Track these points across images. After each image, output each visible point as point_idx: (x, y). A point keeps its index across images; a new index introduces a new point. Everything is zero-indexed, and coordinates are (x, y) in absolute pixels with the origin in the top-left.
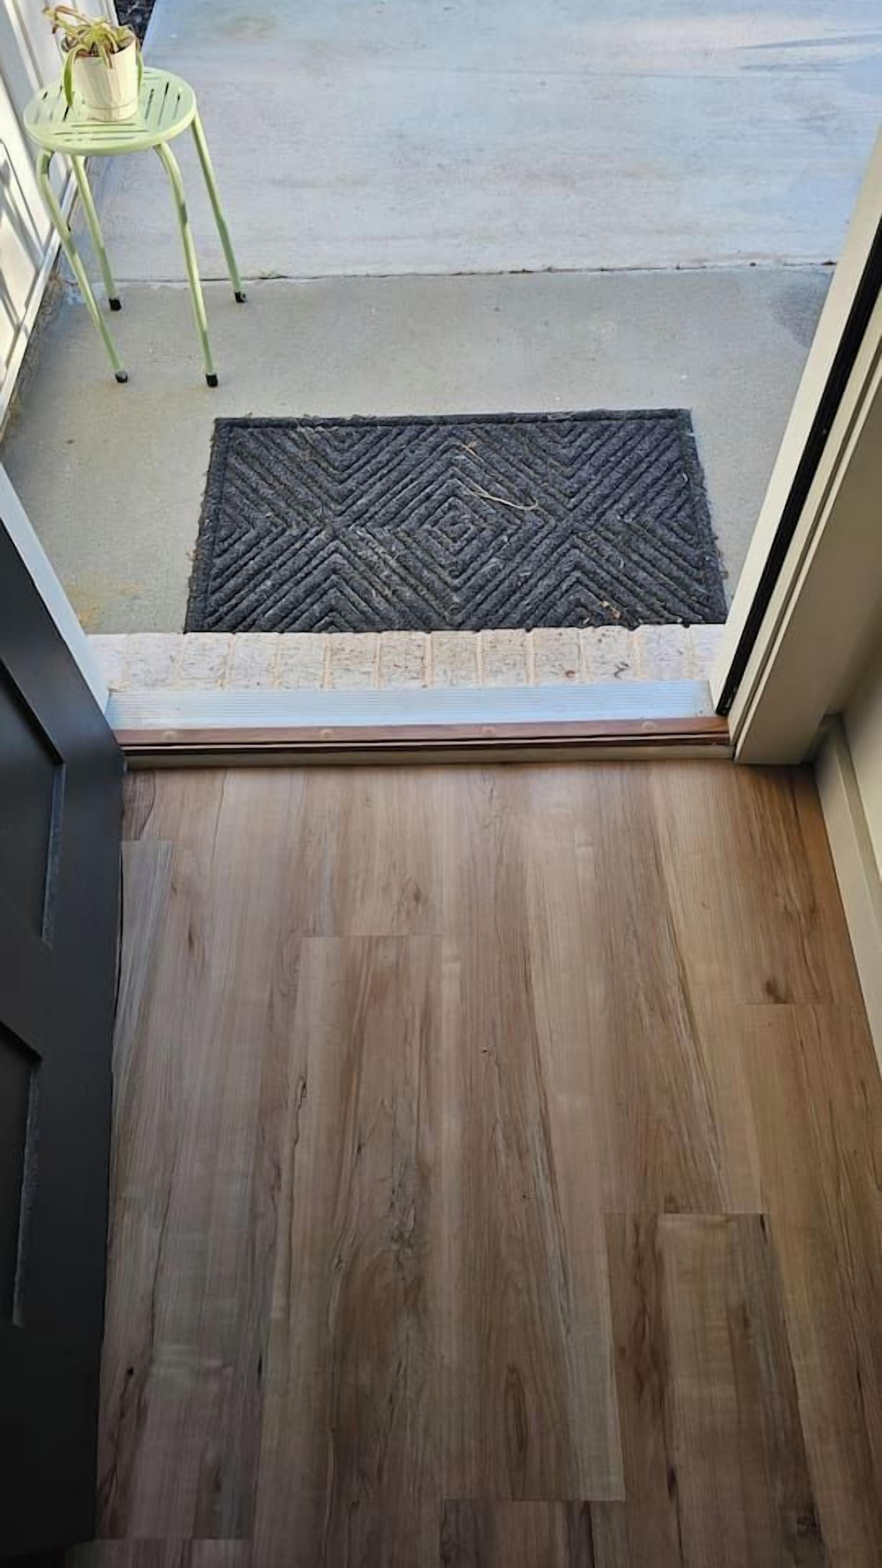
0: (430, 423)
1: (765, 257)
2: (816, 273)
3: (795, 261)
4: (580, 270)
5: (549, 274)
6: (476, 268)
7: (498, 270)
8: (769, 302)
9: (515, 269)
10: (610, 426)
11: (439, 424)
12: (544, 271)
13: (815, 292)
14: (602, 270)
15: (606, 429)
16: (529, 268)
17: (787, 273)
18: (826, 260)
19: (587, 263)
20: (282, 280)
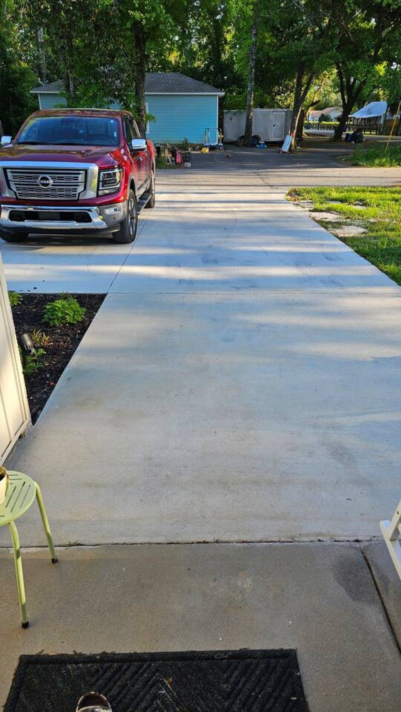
0: (145, 660)
1: (325, 535)
2: (351, 547)
3: (341, 539)
4: (233, 542)
5: (217, 544)
6: (180, 540)
7: (191, 542)
8: (331, 567)
9: (199, 540)
10: (251, 663)
11: (151, 661)
12: (214, 542)
13: (353, 560)
14: (244, 542)
15: (248, 666)
16: (206, 540)
17: (337, 547)
18: (355, 538)
19: (236, 538)
20: (79, 547)
